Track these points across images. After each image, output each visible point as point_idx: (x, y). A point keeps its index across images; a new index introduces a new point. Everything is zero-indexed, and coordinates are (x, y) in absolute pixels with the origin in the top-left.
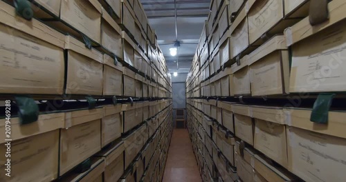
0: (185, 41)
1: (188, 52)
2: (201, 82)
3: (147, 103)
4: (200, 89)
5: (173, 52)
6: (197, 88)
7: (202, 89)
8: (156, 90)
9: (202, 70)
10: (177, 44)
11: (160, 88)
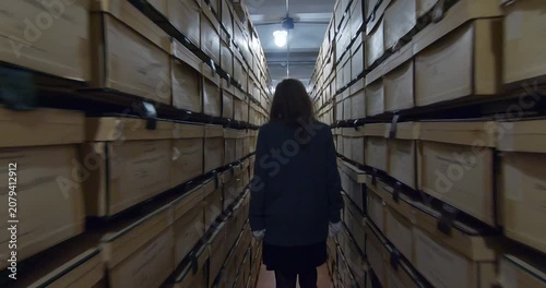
0: (304, 17)
1: (308, 45)
2: (338, 93)
3: (215, 130)
4: (334, 108)
5: (281, 39)
6: (327, 108)
7: (339, 107)
8: (245, 108)
9: (338, 68)
10: (289, 23)
11: (252, 105)
